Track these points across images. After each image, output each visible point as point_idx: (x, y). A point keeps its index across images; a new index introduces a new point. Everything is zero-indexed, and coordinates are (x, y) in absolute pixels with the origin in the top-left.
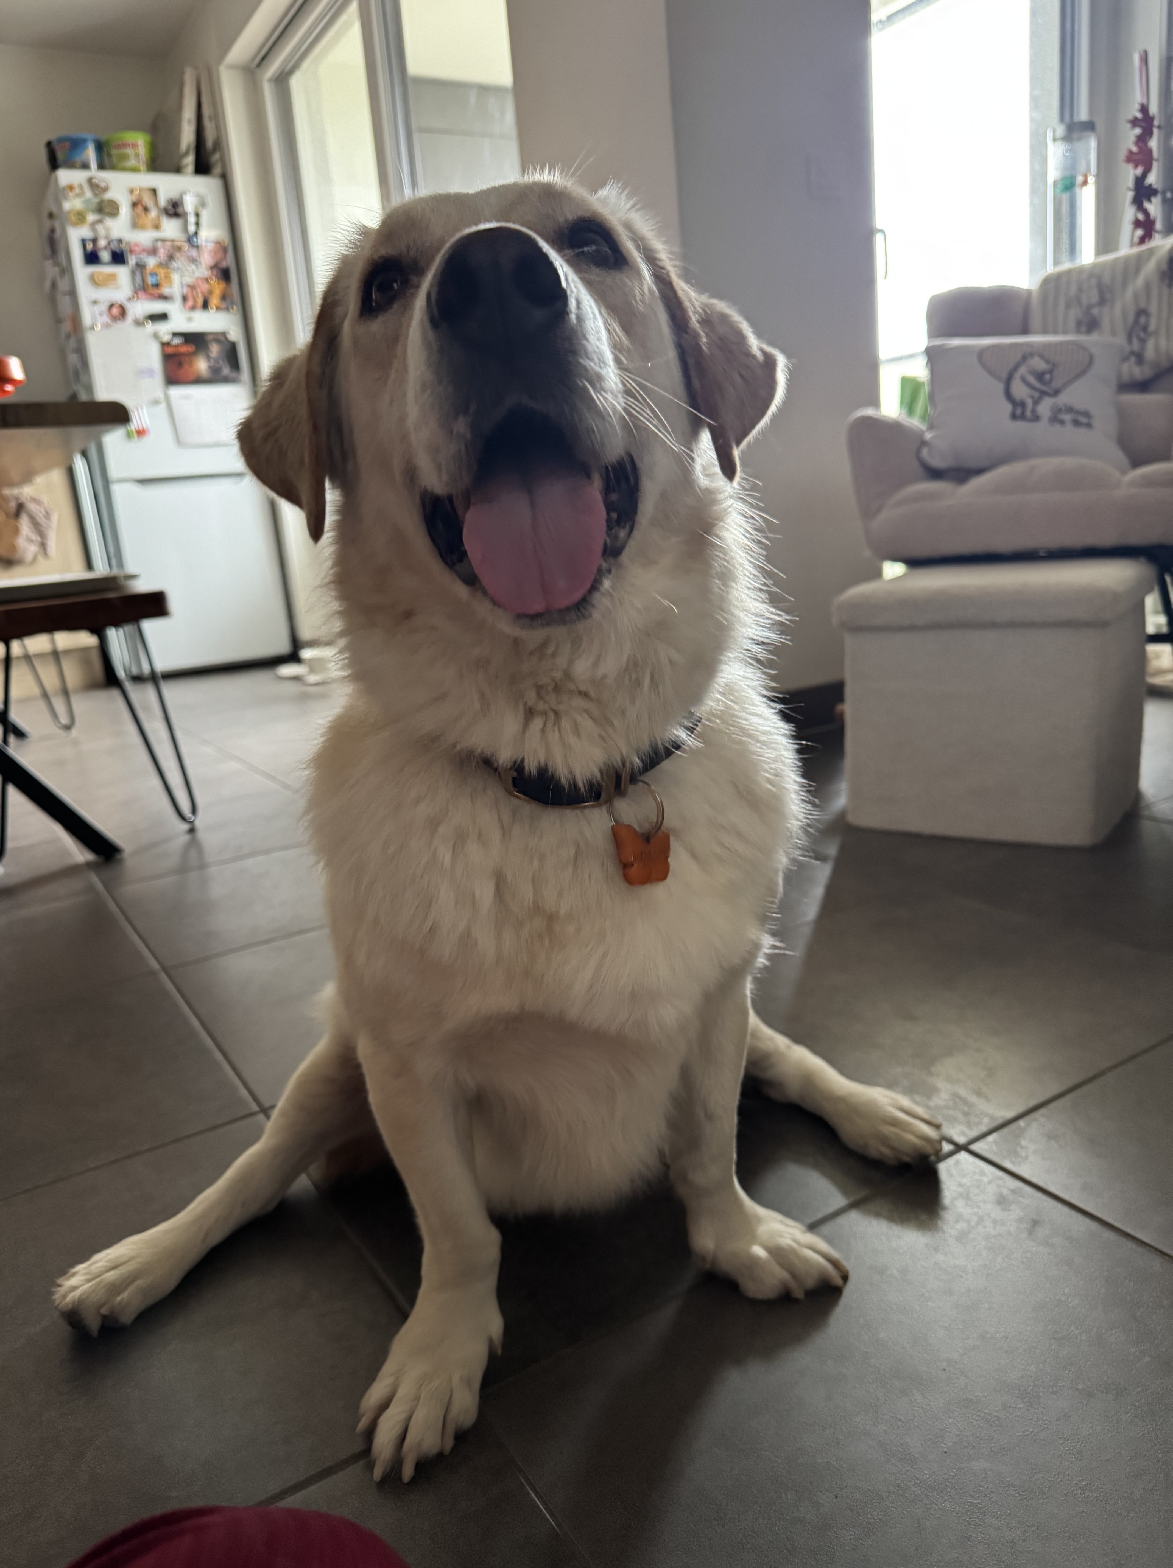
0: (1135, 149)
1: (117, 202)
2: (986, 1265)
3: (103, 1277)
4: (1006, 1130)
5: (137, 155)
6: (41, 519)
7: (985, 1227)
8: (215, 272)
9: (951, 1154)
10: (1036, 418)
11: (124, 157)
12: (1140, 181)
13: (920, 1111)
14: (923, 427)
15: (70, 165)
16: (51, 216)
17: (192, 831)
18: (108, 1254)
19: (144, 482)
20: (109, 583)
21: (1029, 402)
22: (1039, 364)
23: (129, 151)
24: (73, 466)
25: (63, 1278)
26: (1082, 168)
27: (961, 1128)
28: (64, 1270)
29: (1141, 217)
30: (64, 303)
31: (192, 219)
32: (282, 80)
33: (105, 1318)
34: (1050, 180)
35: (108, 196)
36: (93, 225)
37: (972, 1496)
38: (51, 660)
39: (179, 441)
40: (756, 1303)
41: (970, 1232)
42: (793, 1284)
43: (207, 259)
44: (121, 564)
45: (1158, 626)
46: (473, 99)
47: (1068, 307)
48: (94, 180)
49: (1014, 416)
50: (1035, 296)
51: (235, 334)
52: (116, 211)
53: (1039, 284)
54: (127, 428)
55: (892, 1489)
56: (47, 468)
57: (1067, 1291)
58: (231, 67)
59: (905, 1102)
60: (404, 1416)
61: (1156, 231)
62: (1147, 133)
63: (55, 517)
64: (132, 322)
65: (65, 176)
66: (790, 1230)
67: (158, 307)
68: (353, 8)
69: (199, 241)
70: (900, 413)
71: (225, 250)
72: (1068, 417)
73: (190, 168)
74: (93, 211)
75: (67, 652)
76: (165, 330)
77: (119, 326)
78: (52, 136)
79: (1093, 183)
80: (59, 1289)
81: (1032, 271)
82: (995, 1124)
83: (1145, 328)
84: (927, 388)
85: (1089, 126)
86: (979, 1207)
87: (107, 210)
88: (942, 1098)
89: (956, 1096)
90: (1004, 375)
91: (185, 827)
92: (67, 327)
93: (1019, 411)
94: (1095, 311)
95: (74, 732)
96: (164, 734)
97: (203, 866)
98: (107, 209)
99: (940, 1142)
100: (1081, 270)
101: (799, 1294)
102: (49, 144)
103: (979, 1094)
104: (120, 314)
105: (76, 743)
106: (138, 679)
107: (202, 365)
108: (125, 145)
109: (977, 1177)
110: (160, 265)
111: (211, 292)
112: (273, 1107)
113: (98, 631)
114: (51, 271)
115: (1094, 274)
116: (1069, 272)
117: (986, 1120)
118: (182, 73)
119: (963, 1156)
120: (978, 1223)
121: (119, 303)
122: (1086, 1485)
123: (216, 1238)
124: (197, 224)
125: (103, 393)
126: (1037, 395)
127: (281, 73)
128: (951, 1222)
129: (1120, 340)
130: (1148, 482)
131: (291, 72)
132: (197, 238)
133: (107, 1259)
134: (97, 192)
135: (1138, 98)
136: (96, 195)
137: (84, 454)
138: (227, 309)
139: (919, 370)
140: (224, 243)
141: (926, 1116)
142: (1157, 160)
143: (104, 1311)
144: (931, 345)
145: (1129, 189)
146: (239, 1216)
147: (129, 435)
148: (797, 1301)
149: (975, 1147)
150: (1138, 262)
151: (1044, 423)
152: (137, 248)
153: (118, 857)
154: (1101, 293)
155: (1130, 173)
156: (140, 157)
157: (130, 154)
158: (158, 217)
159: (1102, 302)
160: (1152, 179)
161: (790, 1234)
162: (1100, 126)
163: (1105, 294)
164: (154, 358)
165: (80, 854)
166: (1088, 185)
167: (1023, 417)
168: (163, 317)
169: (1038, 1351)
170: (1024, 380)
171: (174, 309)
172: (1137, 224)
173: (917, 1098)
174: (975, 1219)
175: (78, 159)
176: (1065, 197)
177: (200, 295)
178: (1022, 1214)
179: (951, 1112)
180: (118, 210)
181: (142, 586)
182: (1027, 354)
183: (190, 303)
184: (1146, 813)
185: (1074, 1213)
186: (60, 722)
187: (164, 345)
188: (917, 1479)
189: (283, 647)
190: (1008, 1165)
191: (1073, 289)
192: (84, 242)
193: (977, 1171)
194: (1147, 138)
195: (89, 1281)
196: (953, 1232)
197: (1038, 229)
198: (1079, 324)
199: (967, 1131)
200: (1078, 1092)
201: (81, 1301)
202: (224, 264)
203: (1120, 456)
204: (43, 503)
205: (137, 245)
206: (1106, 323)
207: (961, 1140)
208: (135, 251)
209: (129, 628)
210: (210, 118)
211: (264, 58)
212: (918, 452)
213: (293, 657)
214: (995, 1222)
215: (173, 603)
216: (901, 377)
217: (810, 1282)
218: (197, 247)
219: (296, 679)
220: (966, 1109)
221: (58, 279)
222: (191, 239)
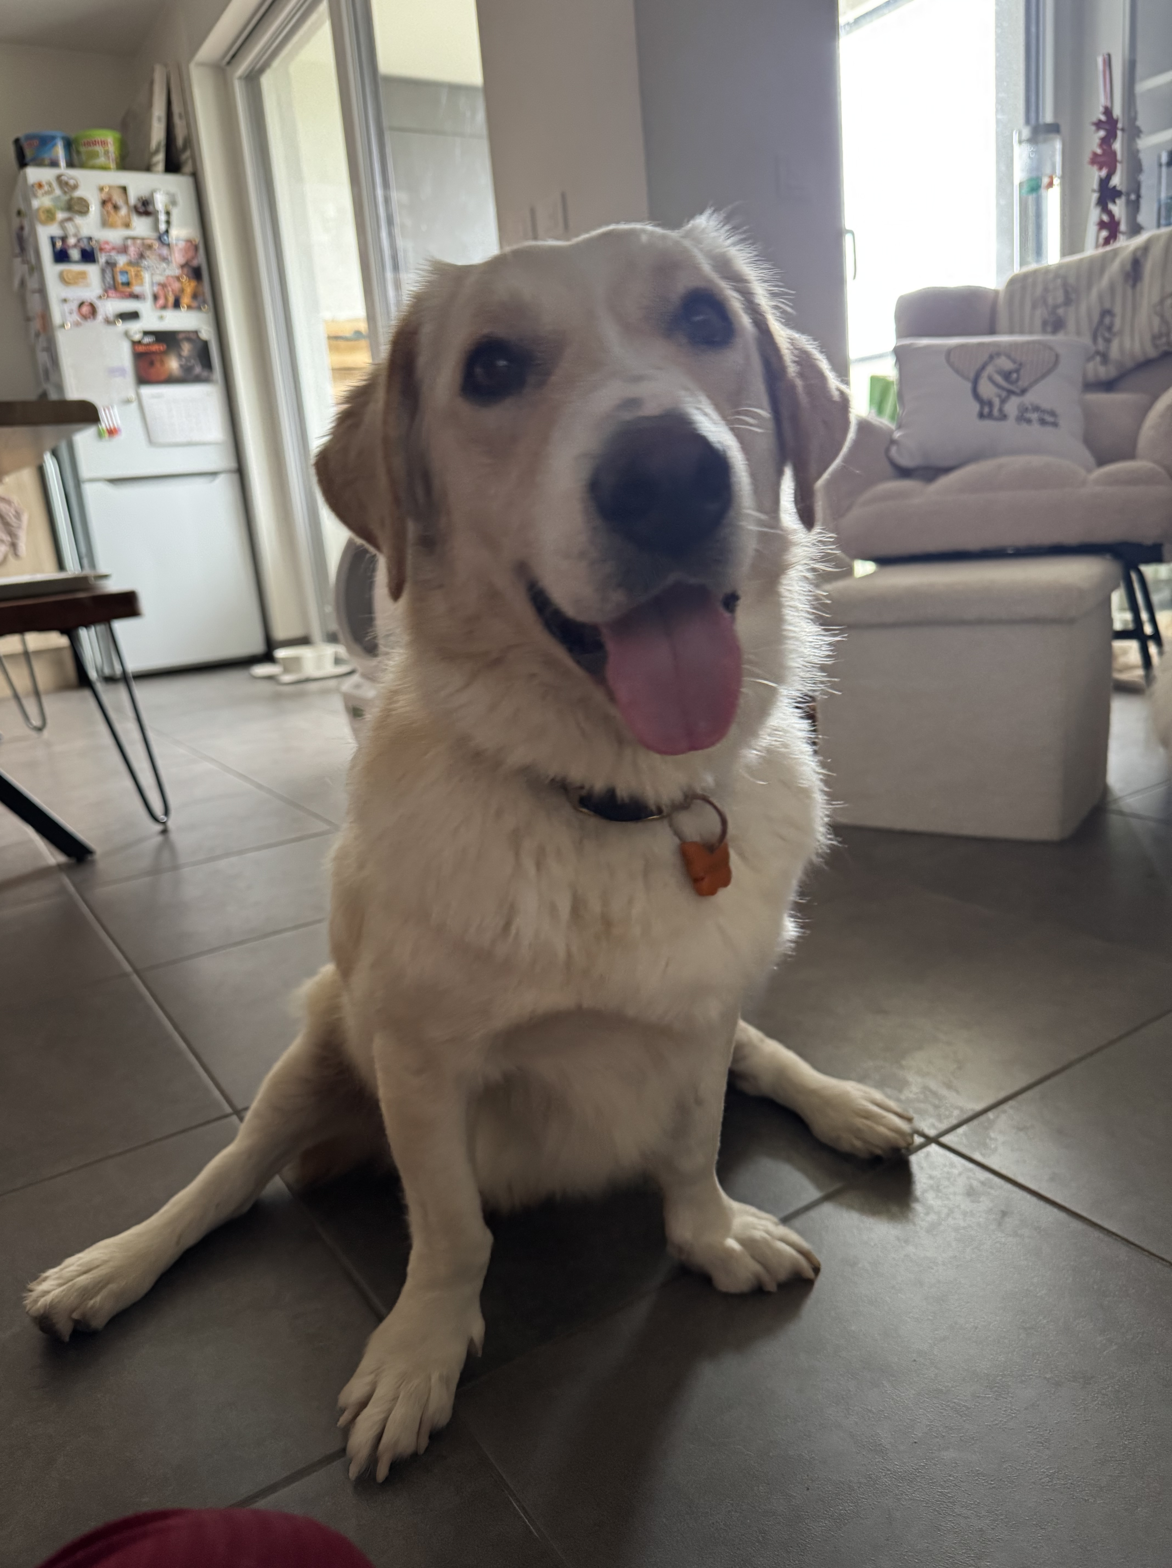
0: (1099, 151)
1: (87, 200)
2: (956, 1256)
3: (75, 1281)
4: (975, 1122)
5: (107, 153)
6: (12, 520)
7: (954, 1219)
8: (186, 270)
9: (922, 1146)
10: (1003, 417)
11: (95, 155)
12: (1104, 183)
13: (892, 1104)
14: (893, 426)
15: (39, 163)
16: (19, 213)
17: (165, 832)
18: (80, 1258)
19: (115, 481)
20: (80, 583)
21: (997, 402)
22: (1006, 364)
23: (99, 149)
24: (44, 465)
25: (35, 1283)
26: (1048, 170)
27: (932, 1120)
28: (35, 1276)
29: (1105, 218)
30: (34, 301)
31: (162, 217)
32: (253, 79)
33: (77, 1322)
34: (1016, 182)
35: (78, 194)
36: (62, 223)
37: (942, 1487)
38: (22, 660)
39: (151, 441)
40: (728, 1296)
41: (940, 1224)
42: (766, 1278)
43: (178, 257)
44: (93, 565)
45: (1125, 622)
46: (444, 99)
47: (1034, 307)
48: (63, 178)
49: (981, 416)
50: (1001, 296)
51: (207, 333)
52: (86, 209)
53: (1006, 284)
54: (98, 426)
55: (863, 1480)
56: (18, 467)
57: (1035, 1280)
58: (202, 64)
59: (878, 1095)
60: (382, 1416)
61: (1120, 232)
62: (1110, 136)
63: (25, 518)
64: (103, 320)
65: (34, 174)
66: (763, 1222)
67: (129, 306)
68: (323, 8)
69: (170, 239)
70: (870, 412)
71: (196, 248)
72: (1034, 416)
73: (161, 166)
74: (62, 209)
75: (39, 653)
76: (136, 328)
77: (89, 324)
78: (20, 134)
79: (1058, 185)
80: (30, 1294)
81: (1000, 270)
82: (965, 1116)
83: (1110, 328)
84: (894, 389)
85: (1054, 129)
86: (948, 1199)
87: (76, 208)
88: (912, 1092)
89: (925, 1089)
90: (972, 375)
91: (158, 828)
92: (36, 325)
93: (986, 410)
94: (1061, 311)
95: (46, 733)
96: (136, 735)
97: (176, 868)
98: (78, 207)
99: (911, 1135)
100: (1047, 271)
101: (772, 1287)
102: (17, 141)
103: (949, 1086)
104: (90, 313)
105: (48, 744)
106: (110, 680)
107: (173, 365)
108: (95, 143)
109: (946, 1169)
110: (130, 263)
111: (182, 290)
112: (246, 1109)
113: (70, 632)
114: (20, 268)
115: (1059, 274)
116: (1035, 272)
117: (956, 1113)
118: (152, 71)
119: (933, 1148)
120: (948, 1215)
121: (89, 301)
122: (1054, 1473)
123: (190, 1240)
124: (168, 222)
125: (73, 393)
126: (1004, 394)
127: (251, 71)
128: (922, 1215)
129: (1086, 340)
130: (1113, 480)
131: (262, 70)
132: (168, 237)
133: (78, 1263)
134: (66, 190)
135: (1102, 101)
136: (65, 193)
137: (55, 453)
138: (199, 308)
139: (889, 370)
140: (195, 241)
141: (899, 1110)
142: (1121, 162)
143: (75, 1316)
144: (899, 344)
145: (1094, 191)
146: (212, 1219)
147: (100, 435)
148: (769, 1293)
149: (945, 1140)
150: (1102, 263)
151: (1011, 420)
152: (107, 247)
153: (90, 858)
154: (1066, 293)
155: (1095, 175)
156: (110, 154)
157: (100, 151)
158: (129, 215)
159: (1068, 302)
160: (1116, 181)
161: (762, 1225)
162: (1064, 128)
163: (1070, 295)
164: (124, 357)
165: (51, 856)
166: (1054, 186)
167: (990, 416)
168: (134, 316)
169: (1006, 1341)
170: (991, 379)
171: (145, 308)
172: (1102, 225)
173: (889, 1091)
174: (945, 1211)
175: (47, 157)
176: (1031, 198)
177: (171, 293)
178: (991, 1205)
179: (922, 1106)
180: (88, 209)
181: (113, 586)
182: (995, 353)
183: (161, 302)
184: (1113, 807)
185: (1042, 1204)
186: (31, 724)
187: (135, 344)
188: (889, 1470)
189: (257, 646)
190: (977, 1157)
191: (1039, 291)
192: (53, 240)
193: (947, 1164)
194: (1112, 141)
195: (60, 1285)
196: (924, 1224)
197: (1004, 231)
198: (1045, 324)
199: (937, 1124)
200: (1047, 1083)
201: (52, 1306)
202: (195, 263)
203: (1087, 456)
204: (13, 503)
205: (107, 243)
206: (1071, 324)
207: (932, 1133)
208: (105, 248)
209: (101, 628)
210: (180, 116)
211: (234, 56)
212: (887, 450)
213: (267, 657)
214: (965, 1214)
215: (145, 603)
216: (870, 376)
217: (783, 1275)
218: (168, 245)
219: (270, 678)
220: (937, 1102)
221: (27, 277)
222: (162, 238)
